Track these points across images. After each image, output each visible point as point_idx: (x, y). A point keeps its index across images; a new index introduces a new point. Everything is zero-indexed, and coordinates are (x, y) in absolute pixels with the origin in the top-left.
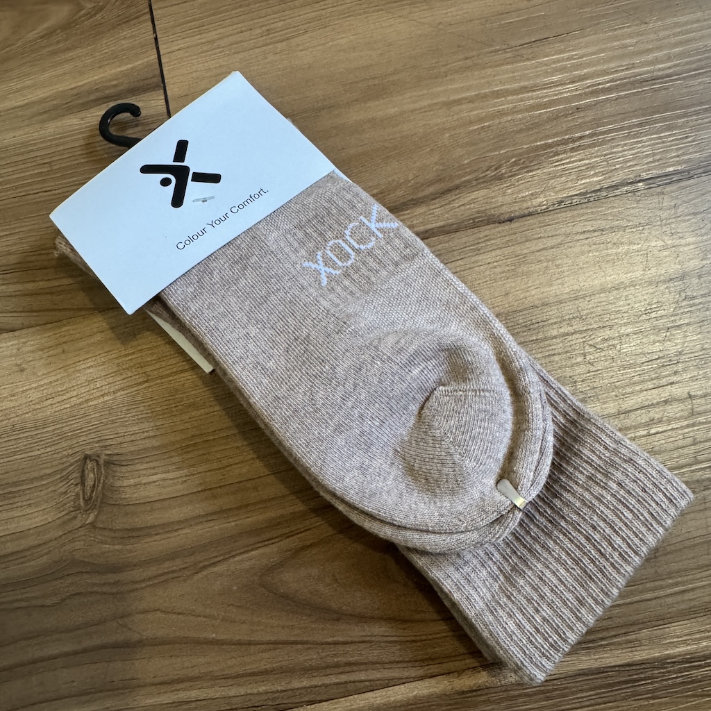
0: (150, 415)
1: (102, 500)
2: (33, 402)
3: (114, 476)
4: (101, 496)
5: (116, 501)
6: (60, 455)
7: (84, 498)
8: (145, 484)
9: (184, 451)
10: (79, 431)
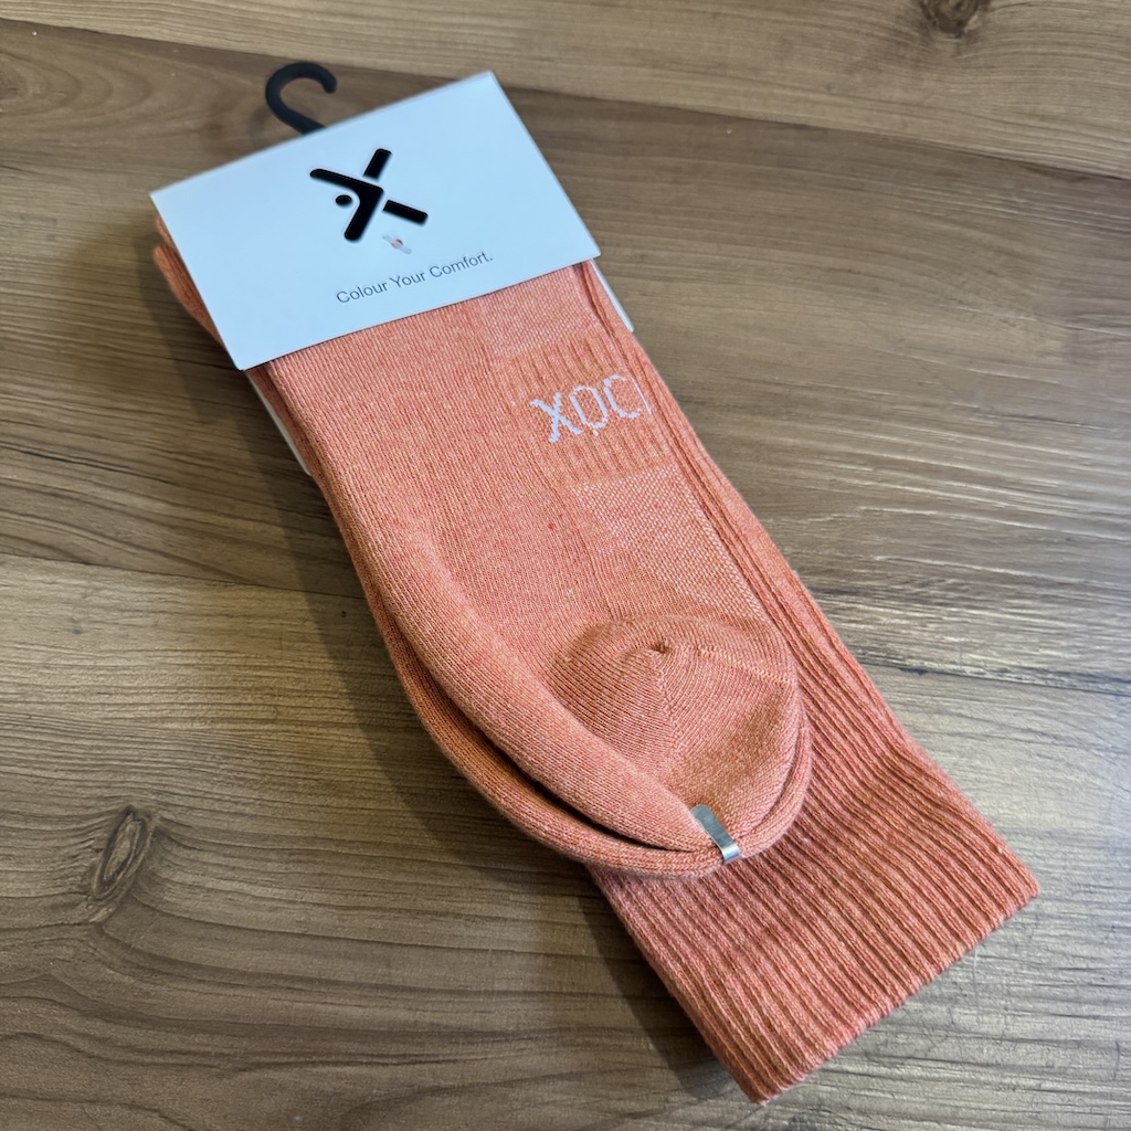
0: (259, 778)
1: (129, 890)
2: (76, 690)
3: (162, 859)
4: (129, 885)
5: (152, 901)
6: (88, 792)
7: (101, 877)
8: (209, 890)
9: (293, 858)
10: (133, 764)
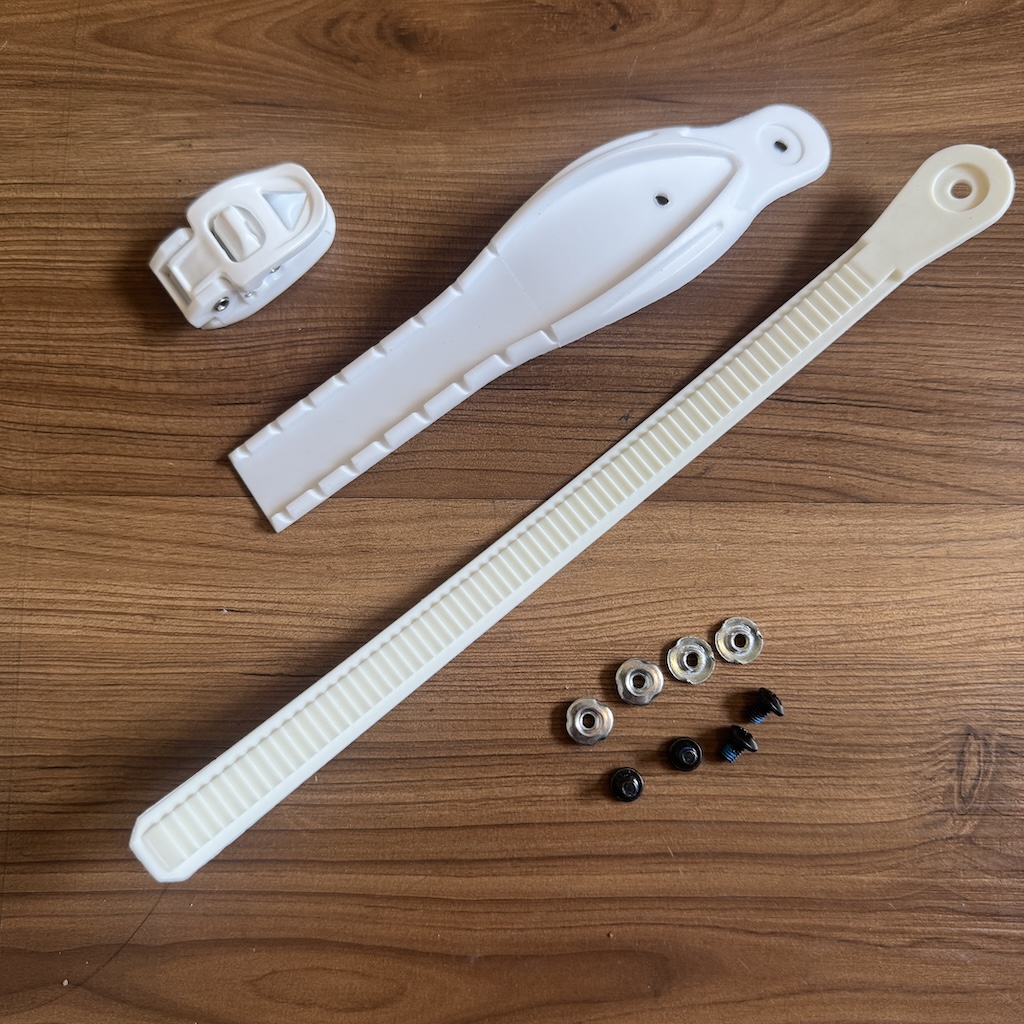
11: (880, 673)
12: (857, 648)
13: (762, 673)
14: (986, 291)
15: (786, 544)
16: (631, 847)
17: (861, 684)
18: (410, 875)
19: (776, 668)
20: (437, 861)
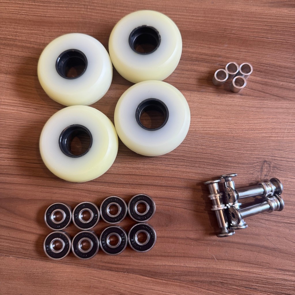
11: (240, 143)
12: (234, 135)
13: (206, 140)
14: (281, 41)
15: (217, 105)
16: (163, 183)
17: (234, 145)
18: (100, 186)
19: (210, 138)
20: (109, 182)
